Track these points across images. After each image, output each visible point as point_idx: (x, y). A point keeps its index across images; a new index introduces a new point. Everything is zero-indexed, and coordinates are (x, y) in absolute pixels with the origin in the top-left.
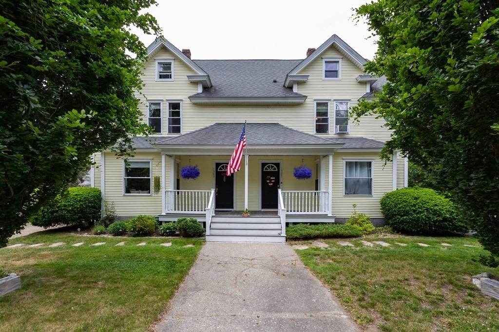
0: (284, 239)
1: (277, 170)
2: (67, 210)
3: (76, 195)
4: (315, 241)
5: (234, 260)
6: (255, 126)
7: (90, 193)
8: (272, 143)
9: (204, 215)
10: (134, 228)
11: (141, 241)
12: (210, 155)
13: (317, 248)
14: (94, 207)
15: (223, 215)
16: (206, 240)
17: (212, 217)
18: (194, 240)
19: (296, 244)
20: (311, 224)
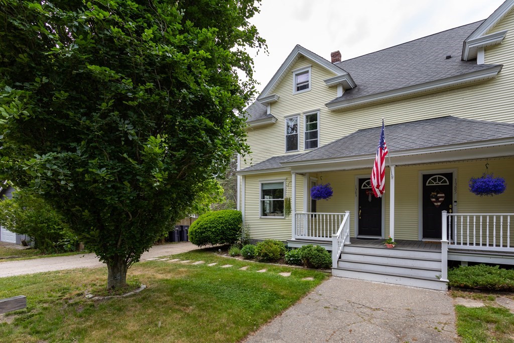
0: (445, 287)
1: (448, 184)
2: (211, 231)
3: (220, 217)
4: (504, 297)
5: (350, 306)
6: (402, 126)
7: (231, 215)
8: (430, 145)
9: (330, 243)
10: (259, 254)
11: (263, 267)
12: (344, 170)
13: (500, 310)
14: (234, 229)
15: (362, 244)
16: (333, 274)
17: (345, 245)
18: (316, 272)
19: (464, 297)
20: (502, 266)
